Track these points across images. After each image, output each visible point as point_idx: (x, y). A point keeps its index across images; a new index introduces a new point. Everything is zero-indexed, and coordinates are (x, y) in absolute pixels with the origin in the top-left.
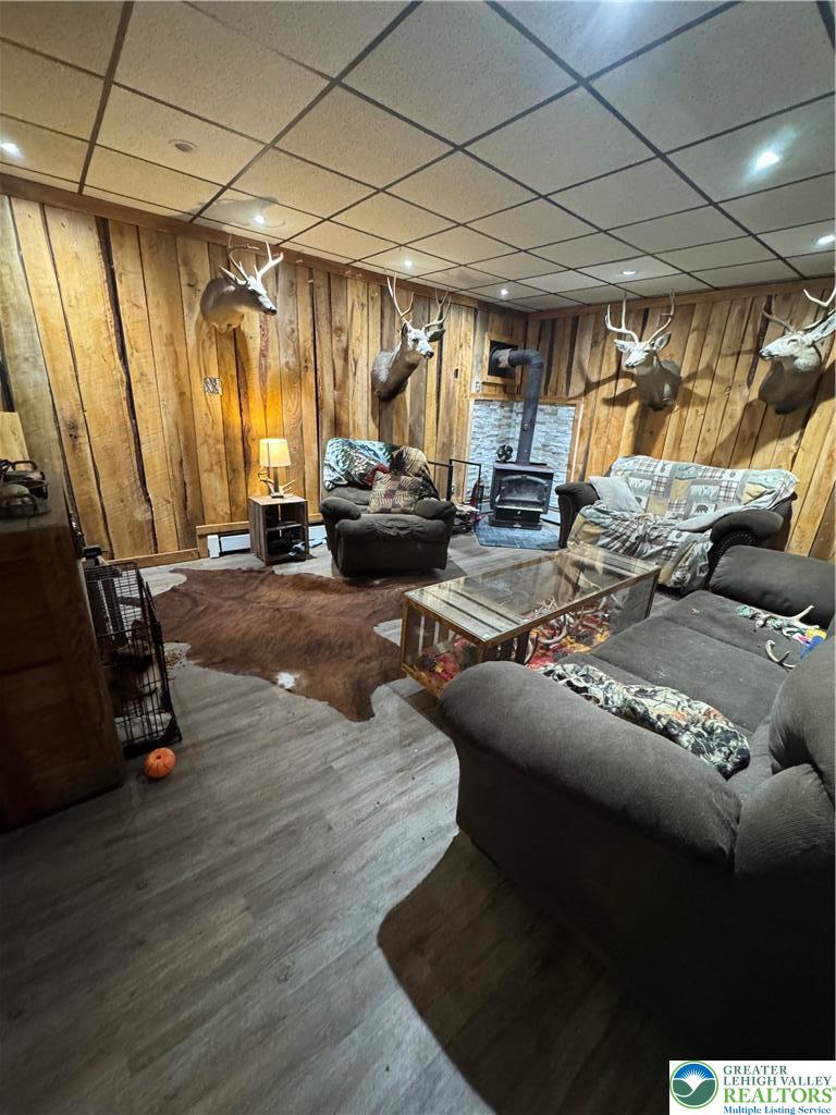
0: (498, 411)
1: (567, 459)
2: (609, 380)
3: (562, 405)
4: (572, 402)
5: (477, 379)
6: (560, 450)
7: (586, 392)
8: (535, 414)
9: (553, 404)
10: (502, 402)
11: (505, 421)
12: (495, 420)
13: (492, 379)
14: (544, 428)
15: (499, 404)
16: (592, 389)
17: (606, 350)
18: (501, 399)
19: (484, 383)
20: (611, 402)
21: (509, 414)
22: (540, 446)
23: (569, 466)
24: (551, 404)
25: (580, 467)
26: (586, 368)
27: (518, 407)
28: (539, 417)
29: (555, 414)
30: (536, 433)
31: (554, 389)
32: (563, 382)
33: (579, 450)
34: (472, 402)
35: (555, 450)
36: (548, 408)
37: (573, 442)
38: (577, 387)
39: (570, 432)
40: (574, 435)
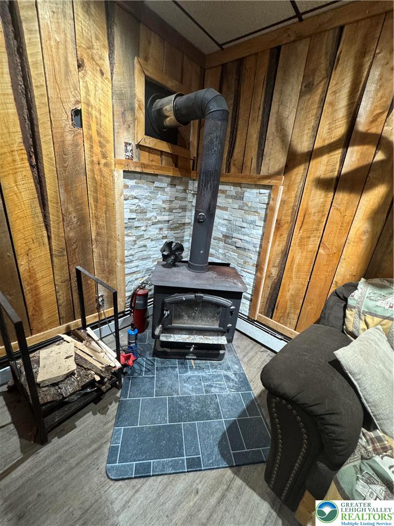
0: (168, 189)
1: (255, 257)
2: (330, 148)
3: (250, 186)
4: (266, 182)
5: (125, 137)
6: (247, 246)
8: (214, 197)
9: (239, 185)
10: (173, 178)
12: (164, 202)
14: (226, 214)
15: (169, 180)
16: (300, 164)
17: (329, 98)
18: (171, 174)
19: (139, 146)
20: (332, 184)
21: (183, 195)
22: (221, 236)
23: (259, 267)
24: (235, 185)
25: (274, 272)
26: (290, 131)
31: (239, 163)
32: (253, 153)
33: (274, 249)
35: (239, 244)
36: (231, 190)
37: (264, 237)
39: (262, 223)
40: (266, 229)
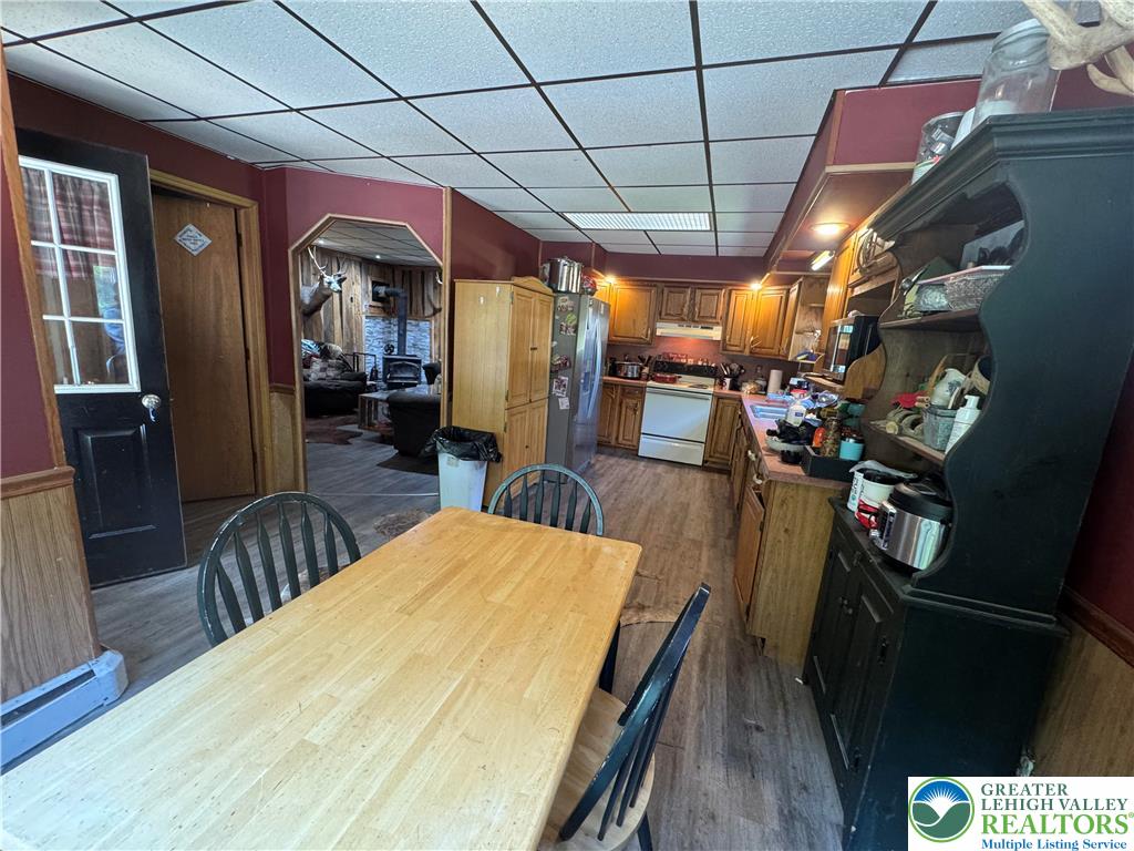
0: (382, 323)
1: (428, 351)
3: (421, 321)
4: (427, 319)
5: (365, 303)
6: (424, 347)
7: (434, 314)
8: (405, 325)
11: (386, 330)
12: (380, 329)
13: (374, 304)
14: (412, 334)
15: (382, 319)
18: (383, 316)
19: (370, 306)
21: (389, 325)
22: (411, 344)
23: (430, 355)
24: (415, 320)
26: (432, 301)
27: (395, 321)
28: (408, 327)
29: (418, 325)
30: (408, 337)
31: (415, 311)
32: (420, 308)
34: (364, 318)
35: (421, 347)
36: (413, 322)
38: (429, 311)
39: (428, 336)
40: (430, 339)
